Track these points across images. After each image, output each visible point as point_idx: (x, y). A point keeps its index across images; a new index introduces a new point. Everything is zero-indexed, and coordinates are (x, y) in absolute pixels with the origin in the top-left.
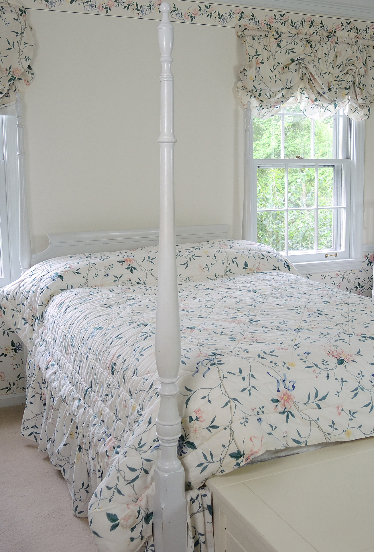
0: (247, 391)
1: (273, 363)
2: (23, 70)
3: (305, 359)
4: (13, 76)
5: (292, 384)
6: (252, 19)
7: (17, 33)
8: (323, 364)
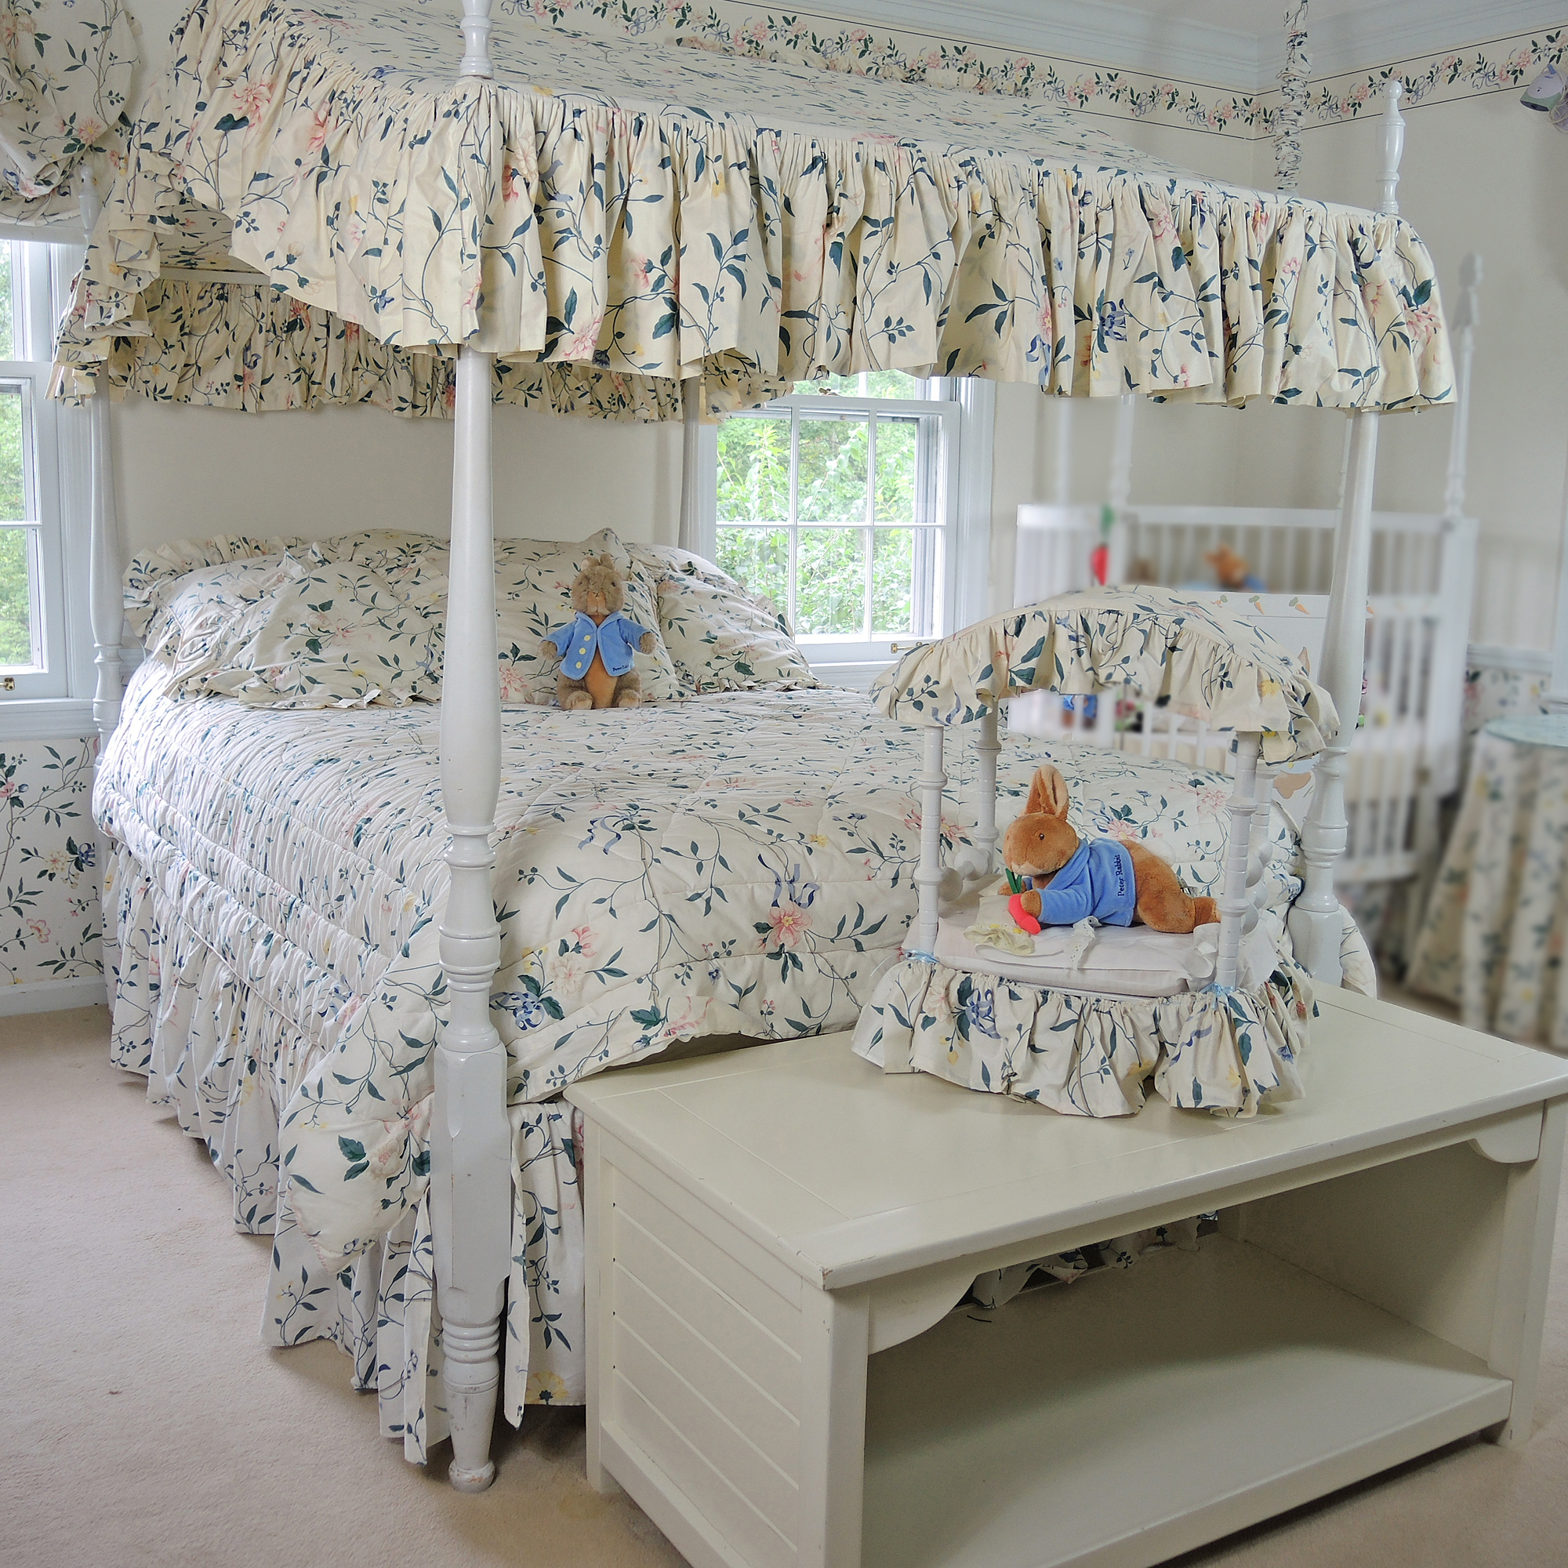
0: (701, 903)
1: (775, 834)
2: (104, 128)
3: (851, 829)
4: (78, 141)
5: (809, 890)
6: (711, 26)
7: (94, 26)
8: (892, 846)
